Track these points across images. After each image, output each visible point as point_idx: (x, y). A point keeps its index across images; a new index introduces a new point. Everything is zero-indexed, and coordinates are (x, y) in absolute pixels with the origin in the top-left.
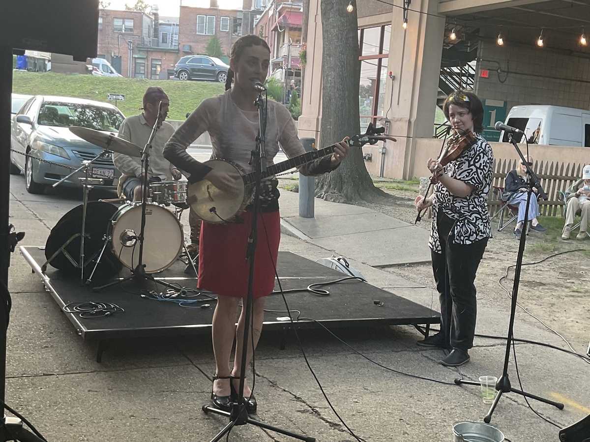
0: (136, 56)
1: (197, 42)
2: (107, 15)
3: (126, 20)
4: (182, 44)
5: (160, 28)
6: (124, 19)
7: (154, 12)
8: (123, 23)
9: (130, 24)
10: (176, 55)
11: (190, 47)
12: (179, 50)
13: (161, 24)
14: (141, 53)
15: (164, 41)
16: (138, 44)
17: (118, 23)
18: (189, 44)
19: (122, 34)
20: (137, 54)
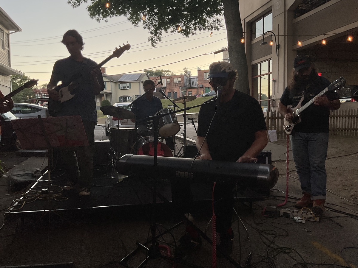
0: (182, 91)
1: (205, 83)
2: (171, 78)
3: (178, 79)
4: (199, 84)
5: (191, 80)
6: (177, 78)
7: (189, 74)
8: (177, 80)
9: (179, 80)
10: (197, 89)
11: (202, 85)
12: (198, 87)
13: (191, 78)
14: (184, 90)
15: (193, 84)
16: (183, 87)
17: (175, 80)
18: (202, 84)
19: (177, 84)
20: (183, 90)
